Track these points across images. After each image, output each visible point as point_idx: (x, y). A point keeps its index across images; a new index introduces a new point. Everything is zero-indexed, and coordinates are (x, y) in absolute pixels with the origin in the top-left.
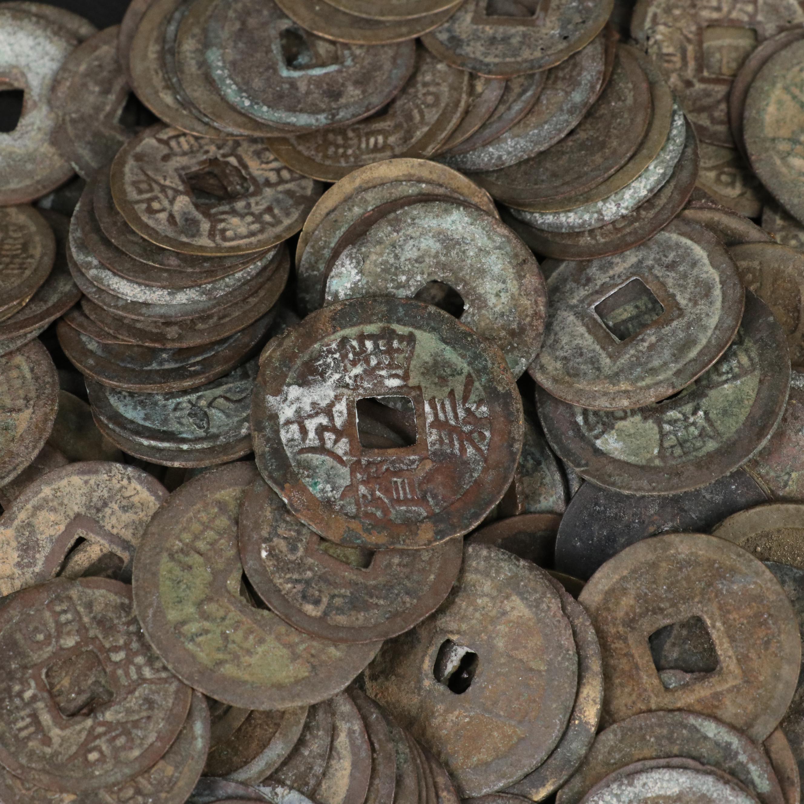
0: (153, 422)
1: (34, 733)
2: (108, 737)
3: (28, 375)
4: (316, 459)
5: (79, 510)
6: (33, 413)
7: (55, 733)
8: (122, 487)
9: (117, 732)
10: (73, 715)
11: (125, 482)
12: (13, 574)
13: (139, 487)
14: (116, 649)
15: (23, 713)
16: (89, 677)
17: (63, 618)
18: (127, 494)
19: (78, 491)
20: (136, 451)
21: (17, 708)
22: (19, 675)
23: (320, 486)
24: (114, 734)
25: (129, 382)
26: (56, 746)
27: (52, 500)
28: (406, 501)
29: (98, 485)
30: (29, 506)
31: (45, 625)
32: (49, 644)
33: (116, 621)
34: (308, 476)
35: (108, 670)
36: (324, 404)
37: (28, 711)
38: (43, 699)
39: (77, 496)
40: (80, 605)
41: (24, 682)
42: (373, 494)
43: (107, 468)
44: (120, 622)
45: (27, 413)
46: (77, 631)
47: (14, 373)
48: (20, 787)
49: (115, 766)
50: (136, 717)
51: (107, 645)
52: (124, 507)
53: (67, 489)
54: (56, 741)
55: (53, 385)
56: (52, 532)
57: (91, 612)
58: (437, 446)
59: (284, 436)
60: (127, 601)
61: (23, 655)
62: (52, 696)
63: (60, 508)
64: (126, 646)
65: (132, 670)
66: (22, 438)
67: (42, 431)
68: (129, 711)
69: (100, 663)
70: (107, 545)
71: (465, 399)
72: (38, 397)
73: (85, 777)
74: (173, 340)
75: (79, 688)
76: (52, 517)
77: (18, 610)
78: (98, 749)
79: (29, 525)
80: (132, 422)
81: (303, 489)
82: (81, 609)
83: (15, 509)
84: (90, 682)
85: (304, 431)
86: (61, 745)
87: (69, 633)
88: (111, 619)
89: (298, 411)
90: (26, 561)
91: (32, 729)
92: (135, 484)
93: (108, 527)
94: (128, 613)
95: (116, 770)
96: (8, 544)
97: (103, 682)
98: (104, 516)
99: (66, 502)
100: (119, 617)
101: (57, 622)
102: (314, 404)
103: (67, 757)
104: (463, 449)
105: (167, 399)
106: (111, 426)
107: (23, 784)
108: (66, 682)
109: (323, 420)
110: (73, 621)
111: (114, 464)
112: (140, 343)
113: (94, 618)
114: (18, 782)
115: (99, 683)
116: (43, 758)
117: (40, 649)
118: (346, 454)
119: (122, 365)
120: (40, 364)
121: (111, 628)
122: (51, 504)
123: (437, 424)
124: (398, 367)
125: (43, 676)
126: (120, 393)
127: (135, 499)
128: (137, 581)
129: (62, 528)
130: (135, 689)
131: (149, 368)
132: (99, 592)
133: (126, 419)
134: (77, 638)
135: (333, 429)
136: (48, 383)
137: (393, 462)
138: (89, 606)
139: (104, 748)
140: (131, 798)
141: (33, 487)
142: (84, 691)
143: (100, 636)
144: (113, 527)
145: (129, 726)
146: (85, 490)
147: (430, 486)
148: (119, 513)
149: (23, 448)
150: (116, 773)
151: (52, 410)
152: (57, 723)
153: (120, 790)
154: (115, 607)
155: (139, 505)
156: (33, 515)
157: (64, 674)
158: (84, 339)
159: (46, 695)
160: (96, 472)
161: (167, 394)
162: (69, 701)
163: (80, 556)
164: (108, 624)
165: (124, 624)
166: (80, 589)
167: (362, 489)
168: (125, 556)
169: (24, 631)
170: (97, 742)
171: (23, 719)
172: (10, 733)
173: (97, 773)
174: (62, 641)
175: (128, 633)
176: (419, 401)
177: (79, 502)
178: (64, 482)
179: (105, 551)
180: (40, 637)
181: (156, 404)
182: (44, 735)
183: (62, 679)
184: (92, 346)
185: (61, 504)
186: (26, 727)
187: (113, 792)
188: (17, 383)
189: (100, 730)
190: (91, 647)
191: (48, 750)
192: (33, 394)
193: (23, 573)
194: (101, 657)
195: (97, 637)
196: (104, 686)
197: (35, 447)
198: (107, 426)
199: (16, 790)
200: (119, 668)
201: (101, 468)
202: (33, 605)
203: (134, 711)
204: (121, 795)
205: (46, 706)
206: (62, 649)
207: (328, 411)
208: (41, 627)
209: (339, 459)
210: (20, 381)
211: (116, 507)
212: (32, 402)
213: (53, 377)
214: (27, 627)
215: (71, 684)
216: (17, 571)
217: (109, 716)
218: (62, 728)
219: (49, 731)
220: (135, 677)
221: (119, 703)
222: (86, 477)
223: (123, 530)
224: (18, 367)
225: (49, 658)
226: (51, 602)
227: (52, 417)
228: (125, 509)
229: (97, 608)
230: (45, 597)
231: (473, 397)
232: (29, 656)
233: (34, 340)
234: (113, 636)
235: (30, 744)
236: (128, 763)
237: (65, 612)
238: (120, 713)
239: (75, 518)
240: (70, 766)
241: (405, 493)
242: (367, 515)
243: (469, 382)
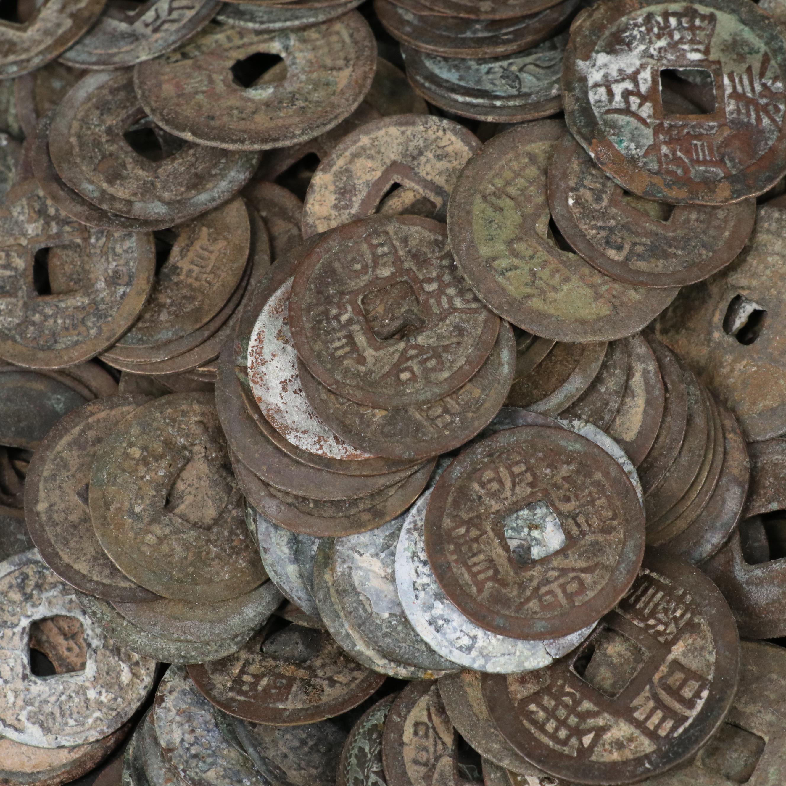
0: (467, 82)
1: (349, 353)
2: (420, 359)
3: (348, 40)
4: (622, 119)
5: (396, 158)
6: (353, 71)
7: (370, 353)
8: (437, 138)
9: (429, 355)
10: (386, 338)
11: (440, 133)
12: (330, 215)
13: (453, 138)
14: (429, 281)
15: (339, 335)
16: (403, 305)
17: (380, 251)
18: (442, 144)
19: (395, 141)
20: (451, 107)
21: (334, 329)
22: (336, 300)
23: (625, 144)
24: (425, 357)
25: (445, 46)
26: (370, 365)
27: (370, 149)
28: (704, 162)
29: (414, 136)
30: (348, 154)
31: (362, 256)
32: (366, 273)
33: (429, 256)
34: (614, 134)
35: (421, 299)
36: (630, 71)
37: (344, 332)
38: (358, 322)
39: (394, 145)
40: (396, 239)
41: (341, 307)
42: (674, 154)
43: (424, 120)
44: (434, 257)
45: (347, 72)
46: (393, 263)
47: (334, 38)
48: (335, 401)
49: (425, 385)
50: (447, 343)
51: (421, 277)
52: (438, 156)
53: (386, 139)
54: (370, 360)
55: (372, 49)
56: (369, 177)
57: (406, 246)
58: (735, 115)
59: (592, 97)
60: (440, 238)
61: (342, 283)
62: (367, 321)
63: (377, 155)
64: (439, 278)
65: (444, 300)
66: (342, 92)
67: (361, 86)
68: (440, 337)
69: (413, 292)
70: (421, 191)
71: (762, 75)
72: (358, 58)
73: (397, 394)
74: (486, 12)
75: (393, 315)
76: (369, 163)
77: (337, 241)
78: (409, 369)
79: (347, 170)
80: (447, 81)
81: (610, 145)
82: (397, 243)
83: (334, 156)
84: (403, 310)
85: (611, 94)
86: (374, 365)
87: (385, 265)
88: (425, 254)
89: (606, 76)
90: (343, 203)
91: (347, 349)
92: (450, 135)
93: (423, 174)
94: (441, 249)
95: (426, 389)
96: (326, 188)
97: (415, 311)
98: (419, 164)
99: (383, 150)
100: (433, 252)
101: (374, 254)
102: (620, 71)
103: (380, 375)
104: (759, 119)
105: (480, 64)
106: (427, 85)
107: (337, 399)
108: (380, 309)
109: (629, 85)
110: (389, 253)
111: (430, 117)
112: (455, 14)
113: (409, 252)
114: (333, 397)
115: (412, 311)
116: (357, 375)
117: (358, 277)
118: (649, 117)
119: (438, 32)
120: (359, 31)
121: (425, 261)
122: (368, 152)
123: (735, 95)
124: (700, 43)
125: (359, 302)
126: (435, 58)
127: (450, 149)
128: (452, 217)
129: (379, 174)
130: (446, 317)
131: (463, 36)
132: (413, 229)
133: (442, 79)
134: (393, 269)
135: (638, 94)
136: (367, 46)
137: (693, 127)
138: (405, 240)
139: (415, 369)
140: (439, 416)
141: (352, 136)
142: (397, 318)
143: (414, 269)
144: (427, 174)
145: (440, 350)
146: (401, 140)
147: (728, 150)
148: (434, 161)
149: (343, 100)
150: (426, 392)
151: (371, 69)
152: (371, 344)
153: (429, 408)
154: (430, 243)
155: (453, 154)
156: (351, 162)
157: (378, 302)
158: (400, 11)
159: (361, 318)
160: (413, 124)
161: (479, 59)
162: (383, 326)
163: (394, 201)
164: (422, 258)
165: (437, 258)
166: (397, 225)
167: (664, 149)
168: (438, 201)
169: (343, 260)
170: (409, 363)
171: (339, 339)
172: (326, 351)
173: (408, 391)
174: (378, 271)
175: (441, 267)
176: (719, 74)
177: (394, 150)
178: (382, 132)
179: (418, 197)
180: (358, 267)
181: (469, 68)
182: (359, 355)
183: (377, 306)
184: (409, 17)
185: (379, 152)
186: (342, 347)
187: (422, 410)
188: (337, 47)
189: (413, 352)
190: (405, 278)
191: (362, 368)
192: (352, 56)
193: (340, 215)
194: (415, 287)
195: (411, 269)
196: (416, 315)
197: (354, 100)
198: (423, 85)
199: (331, 404)
200: (432, 297)
201: (418, 120)
202: (352, 238)
203: (444, 337)
204: (430, 412)
205: (362, 329)
206: (377, 278)
207: (634, 78)
208: (358, 258)
209: (643, 121)
210: (340, 45)
211: (430, 155)
212: (352, 62)
213: (371, 41)
214: (345, 257)
215: (385, 310)
216: (334, 213)
217: (421, 340)
218: (376, 349)
219: (364, 351)
220: (446, 306)
221: (431, 329)
222: (403, 128)
223: (437, 177)
224: (338, 33)
225: (366, 286)
226: (369, 235)
227: (372, 75)
228: (439, 158)
229: (412, 243)
230: (363, 231)
231: (769, 74)
232: (346, 283)
233: (352, 10)
234: (427, 269)
235: (346, 362)
236: (438, 384)
237: (382, 245)
238: (431, 338)
239: (391, 165)
240: (382, 384)
241: (704, 155)
242: (668, 172)
243: (766, 60)
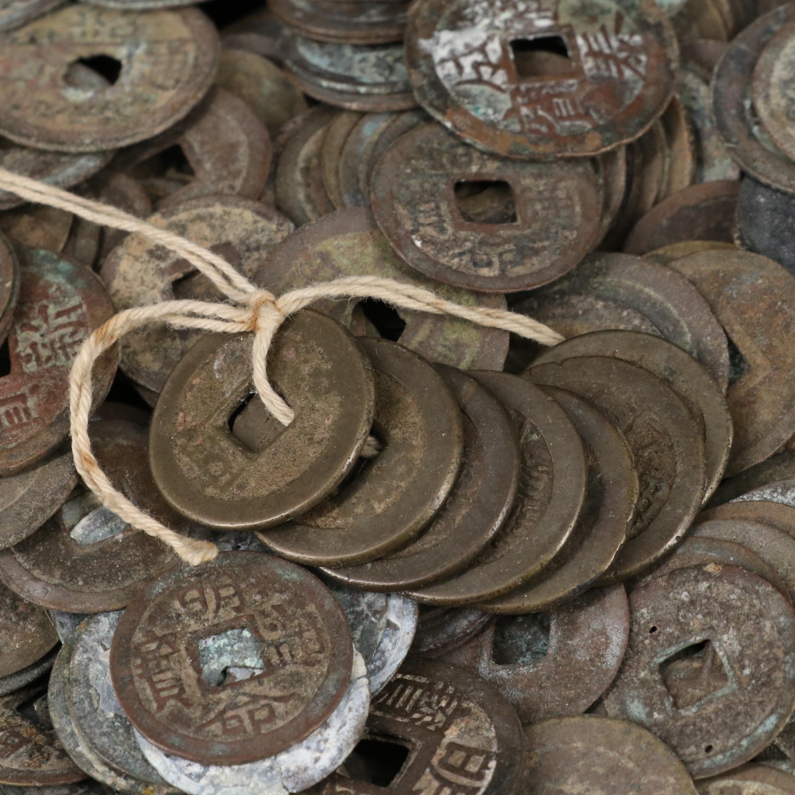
4: (475, 89)
23: (482, 110)
28: (569, 117)
34: (469, 103)
36: (477, 44)
42: (535, 113)
58: (594, 72)
59: (441, 72)
71: (617, 31)
81: (466, 113)
85: (460, 67)
89: (452, 52)
102: (467, 46)
104: (620, 72)
109: (478, 57)
118: (504, 83)
123: (592, 53)
124: (547, 10)
135: (488, 63)
137: (552, 87)
147: (593, 103)
167: (524, 111)
176: (571, 35)
207: (482, 49)
209: (498, 88)
231: (624, 29)
241: (568, 111)
242: (532, 131)
243: (619, 19)
